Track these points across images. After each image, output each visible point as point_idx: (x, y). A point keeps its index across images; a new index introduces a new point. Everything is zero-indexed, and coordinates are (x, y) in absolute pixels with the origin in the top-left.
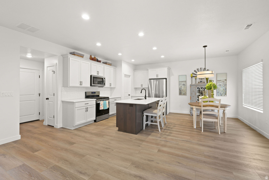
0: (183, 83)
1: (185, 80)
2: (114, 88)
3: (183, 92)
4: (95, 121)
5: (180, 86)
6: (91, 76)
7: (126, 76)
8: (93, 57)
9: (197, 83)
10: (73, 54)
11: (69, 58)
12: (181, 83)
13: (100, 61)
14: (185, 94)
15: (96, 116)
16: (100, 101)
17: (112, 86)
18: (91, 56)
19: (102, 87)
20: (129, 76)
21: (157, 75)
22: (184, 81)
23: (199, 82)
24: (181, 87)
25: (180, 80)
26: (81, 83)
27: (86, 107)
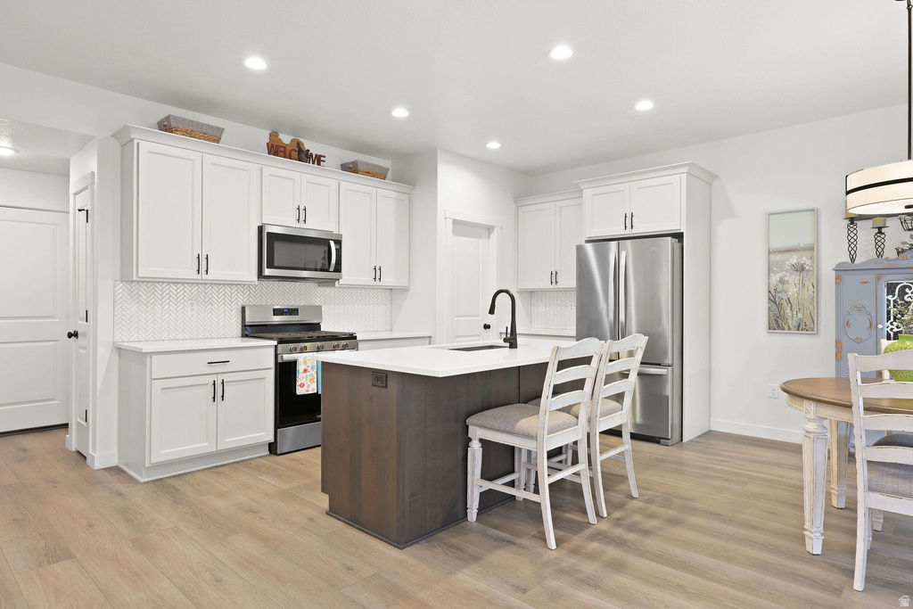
0: (794, 259)
1: (805, 239)
2: (405, 290)
3: (792, 317)
4: (272, 448)
5: (775, 278)
6: (260, 229)
7: (460, 226)
8: (286, 139)
9: (890, 253)
10: (166, 126)
11: (138, 144)
12: (778, 257)
13: (319, 160)
14: (806, 327)
15: (276, 428)
16: (303, 350)
17: (388, 280)
18: (274, 135)
19: (331, 282)
20: (490, 229)
21: (629, 219)
22: (804, 249)
23: (900, 252)
24: (782, 281)
25: (775, 245)
26: (202, 263)
27: (214, 378)
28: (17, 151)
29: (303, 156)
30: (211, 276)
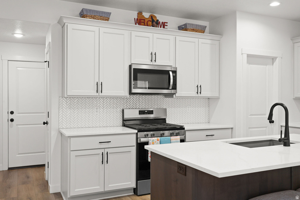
2: (217, 99)
4: (135, 191)
6: (130, 66)
7: (252, 58)
8: (146, 15)
11: (67, 25)
15: (137, 179)
16: (153, 136)
17: (206, 93)
19: (171, 95)
20: (273, 59)
26: (99, 87)
27: (103, 151)
28: (24, 35)
29: (154, 23)
30: (104, 94)
